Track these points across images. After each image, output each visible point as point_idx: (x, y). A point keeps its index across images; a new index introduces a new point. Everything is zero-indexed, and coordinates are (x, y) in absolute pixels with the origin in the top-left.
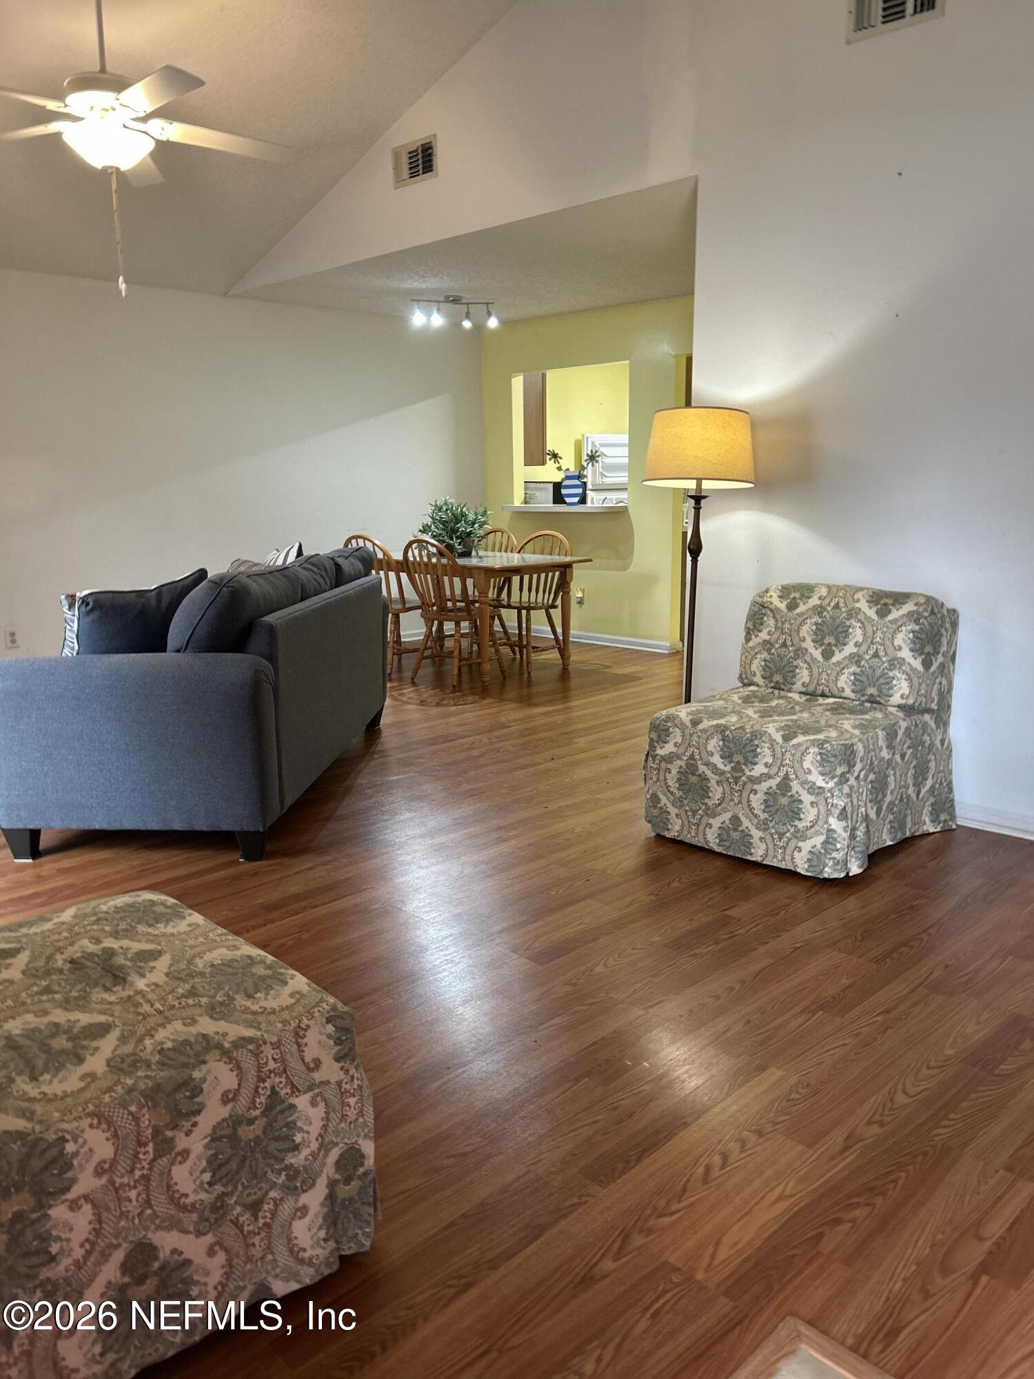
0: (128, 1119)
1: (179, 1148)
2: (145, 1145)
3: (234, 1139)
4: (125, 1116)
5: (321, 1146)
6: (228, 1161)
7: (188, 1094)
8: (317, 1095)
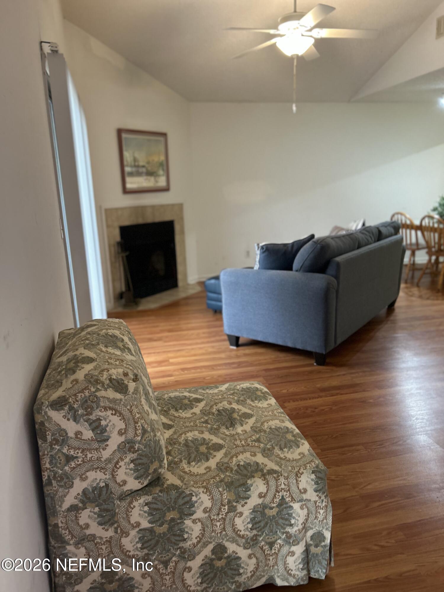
0: (218, 493)
1: (238, 511)
2: (224, 506)
3: (263, 514)
4: (217, 492)
5: (304, 528)
6: (260, 522)
7: (244, 489)
8: (304, 505)
